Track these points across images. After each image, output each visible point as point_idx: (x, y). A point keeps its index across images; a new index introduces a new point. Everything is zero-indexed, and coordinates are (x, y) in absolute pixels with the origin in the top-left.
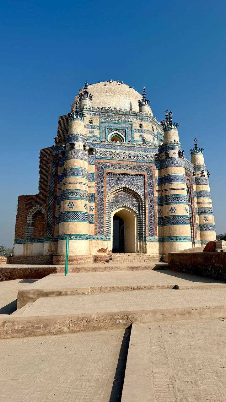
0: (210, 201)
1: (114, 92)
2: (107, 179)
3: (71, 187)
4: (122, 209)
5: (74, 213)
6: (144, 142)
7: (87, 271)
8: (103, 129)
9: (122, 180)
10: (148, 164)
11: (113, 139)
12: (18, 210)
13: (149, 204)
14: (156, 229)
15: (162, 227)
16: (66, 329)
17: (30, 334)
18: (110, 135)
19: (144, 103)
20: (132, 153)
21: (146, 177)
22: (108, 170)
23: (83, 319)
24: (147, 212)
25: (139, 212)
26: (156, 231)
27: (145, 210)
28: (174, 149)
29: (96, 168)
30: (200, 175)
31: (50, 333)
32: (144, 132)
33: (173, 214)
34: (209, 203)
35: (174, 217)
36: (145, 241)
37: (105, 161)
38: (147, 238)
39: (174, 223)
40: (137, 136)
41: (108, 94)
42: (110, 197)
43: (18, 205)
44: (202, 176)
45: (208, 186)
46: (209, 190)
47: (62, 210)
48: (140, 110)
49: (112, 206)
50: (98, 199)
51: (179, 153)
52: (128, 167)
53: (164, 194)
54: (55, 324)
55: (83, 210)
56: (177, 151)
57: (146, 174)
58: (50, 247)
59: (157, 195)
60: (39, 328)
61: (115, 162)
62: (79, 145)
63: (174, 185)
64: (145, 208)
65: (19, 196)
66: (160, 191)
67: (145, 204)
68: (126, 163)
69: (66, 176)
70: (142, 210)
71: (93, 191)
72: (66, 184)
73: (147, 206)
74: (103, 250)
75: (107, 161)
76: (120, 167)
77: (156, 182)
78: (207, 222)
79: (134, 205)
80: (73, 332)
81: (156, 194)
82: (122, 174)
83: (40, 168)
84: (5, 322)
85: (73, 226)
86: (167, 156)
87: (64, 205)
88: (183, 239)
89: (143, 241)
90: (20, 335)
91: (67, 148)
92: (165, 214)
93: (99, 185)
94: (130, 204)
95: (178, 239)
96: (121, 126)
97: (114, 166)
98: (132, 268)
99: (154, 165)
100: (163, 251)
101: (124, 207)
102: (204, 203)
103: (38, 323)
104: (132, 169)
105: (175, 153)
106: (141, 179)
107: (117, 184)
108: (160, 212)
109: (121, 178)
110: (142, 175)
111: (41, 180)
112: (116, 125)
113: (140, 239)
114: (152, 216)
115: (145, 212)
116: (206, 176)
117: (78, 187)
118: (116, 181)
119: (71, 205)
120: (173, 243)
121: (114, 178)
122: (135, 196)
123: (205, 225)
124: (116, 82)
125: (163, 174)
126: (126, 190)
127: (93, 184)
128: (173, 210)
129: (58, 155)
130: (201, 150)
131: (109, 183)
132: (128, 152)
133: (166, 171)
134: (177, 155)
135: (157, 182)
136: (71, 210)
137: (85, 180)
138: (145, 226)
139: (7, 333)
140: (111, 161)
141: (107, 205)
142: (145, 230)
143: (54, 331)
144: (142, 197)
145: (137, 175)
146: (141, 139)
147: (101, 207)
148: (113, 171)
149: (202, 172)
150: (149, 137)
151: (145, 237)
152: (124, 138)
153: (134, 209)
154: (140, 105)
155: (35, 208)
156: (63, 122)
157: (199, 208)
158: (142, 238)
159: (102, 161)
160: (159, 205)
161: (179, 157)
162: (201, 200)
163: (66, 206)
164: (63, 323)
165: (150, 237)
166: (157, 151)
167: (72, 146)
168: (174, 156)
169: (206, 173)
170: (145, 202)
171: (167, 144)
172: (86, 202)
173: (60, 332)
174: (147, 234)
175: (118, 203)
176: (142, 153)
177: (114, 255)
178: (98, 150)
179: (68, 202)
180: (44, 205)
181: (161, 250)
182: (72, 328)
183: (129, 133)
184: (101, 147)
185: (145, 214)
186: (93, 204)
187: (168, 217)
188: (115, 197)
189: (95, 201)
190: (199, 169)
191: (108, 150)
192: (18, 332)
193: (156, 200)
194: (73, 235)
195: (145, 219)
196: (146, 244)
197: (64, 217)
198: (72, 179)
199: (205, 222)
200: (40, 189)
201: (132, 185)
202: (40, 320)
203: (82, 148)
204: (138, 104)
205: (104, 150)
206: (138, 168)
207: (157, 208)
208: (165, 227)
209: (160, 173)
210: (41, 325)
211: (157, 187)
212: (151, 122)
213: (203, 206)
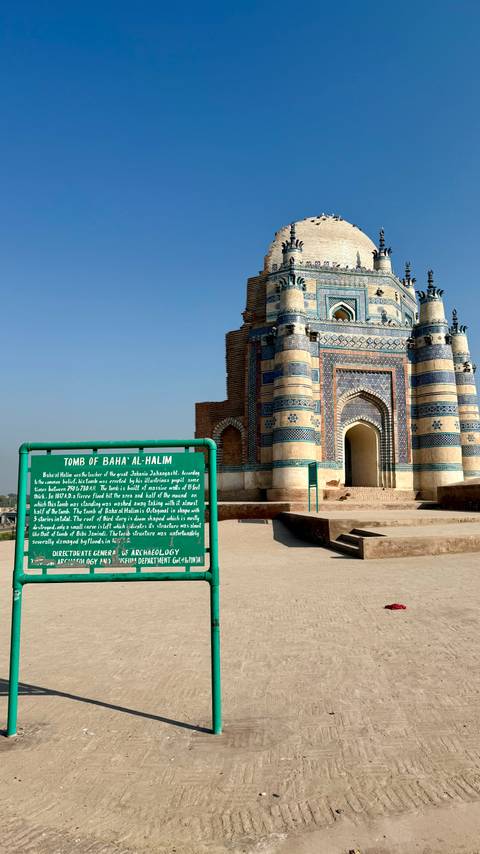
0: (477, 410)
1: (332, 236)
2: (337, 379)
3: (291, 391)
4: (358, 423)
5: (298, 429)
6: (384, 318)
7: (330, 510)
8: (322, 299)
9: (358, 381)
10: (397, 356)
11: (337, 316)
12: (197, 424)
13: (399, 416)
14: (409, 453)
15: (417, 451)
16: (444, 550)
17: (408, 555)
18: (333, 308)
19: (383, 255)
20: (373, 337)
21: (394, 375)
22: (338, 365)
23: (461, 540)
24: (396, 428)
25: (383, 429)
26: (409, 456)
27: (393, 425)
28: (438, 331)
29: (320, 362)
30: (462, 369)
31: (428, 554)
32: (385, 302)
33: (438, 431)
34: (475, 413)
35: (439, 436)
36: (394, 470)
37: (333, 351)
38: (397, 467)
39: (439, 445)
40: (373, 309)
41: (322, 239)
42: (340, 405)
43: (197, 417)
44: (465, 371)
45: (474, 387)
46: (475, 393)
47: (277, 425)
48: (377, 267)
49: (343, 420)
50: (325, 410)
51: (447, 338)
52: (366, 360)
53: (421, 401)
54: (433, 544)
55: (310, 425)
56: (443, 335)
57: (393, 370)
58: (255, 477)
59: (410, 403)
60: (417, 548)
61: (349, 352)
62: (299, 328)
63: (439, 387)
64: (393, 421)
65: (197, 404)
66: (415, 397)
67: (392, 416)
68: (364, 353)
69: (282, 375)
70: (388, 425)
71: (318, 397)
72: (282, 386)
73: (395, 420)
74: (334, 483)
75: (337, 351)
76: (355, 360)
77: (408, 383)
78: (472, 443)
79: (374, 417)
80: (454, 552)
81: (409, 401)
82: (358, 371)
83: (228, 361)
84: (381, 542)
85: (297, 448)
86: (429, 341)
87: (281, 417)
88: (453, 468)
89: (389, 470)
90: (398, 554)
91: (281, 333)
92: (424, 431)
93: (326, 389)
94: (369, 416)
95: (444, 467)
96: (349, 294)
97: (346, 359)
98: (390, 507)
99: (405, 356)
100: (420, 485)
101: (361, 420)
102: (468, 413)
103: (415, 543)
104: (373, 362)
105: (440, 338)
106: (387, 378)
107: (352, 387)
108: (415, 428)
109: (357, 376)
110: (388, 372)
111: (229, 380)
112: (341, 292)
113: (385, 468)
114: (403, 433)
115: (393, 428)
116: (472, 371)
117: (301, 391)
118: (350, 381)
119: (293, 418)
120: (437, 473)
121: (348, 376)
122: (377, 403)
123: (468, 447)
124: (331, 217)
125: (421, 370)
126: (364, 395)
127: (317, 387)
128: (437, 425)
129: (260, 342)
130: (464, 329)
131: (339, 385)
132: (367, 337)
133: (426, 366)
134: (443, 341)
135: (410, 383)
136: (294, 425)
137: (308, 381)
138: (393, 448)
139: (384, 552)
140: (342, 352)
141: (338, 417)
142: (394, 454)
143: (433, 551)
144: (388, 405)
145: (381, 372)
146: (379, 314)
147: (329, 421)
148: (346, 366)
149: (466, 364)
150: (391, 311)
151: (394, 464)
152: (354, 313)
153: (376, 424)
154: (377, 258)
155: (226, 422)
156: (256, 287)
157: (461, 422)
158: (389, 466)
159: (329, 351)
160: (413, 417)
161: (447, 343)
162: (464, 408)
163: (284, 419)
164: (441, 544)
165: (401, 464)
166: (410, 334)
167: (291, 329)
168: (439, 342)
169: (471, 367)
170: (393, 412)
171: (427, 323)
172: (312, 413)
173: (439, 552)
174: (397, 461)
175: (352, 415)
176: (387, 338)
177: (350, 489)
178: (322, 334)
179: (288, 413)
180: (241, 418)
181: (417, 483)
182: (451, 549)
183: (361, 305)
184: (327, 330)
185: (393, 432)
186: (318, 417)
187: (429, 435)
188: (348, 406)
189: (320, 412)
190: (461, 360)
191: (338, 335)
192: (395, 551)
193: (409, 409)
194: (298, 461)
195: (393, 439)
196: (394, 475)
197: (283, 435)
198: (293, 380)
199: (468, 443)
200: (229, 393)
201: (373, 387)
202: (417, 541)
203: (304, 333)
204: (373, 255)
205: (332, 334)
206: (382, 361)
207: (410, 421)
208: (424, 450)
209: (415, 369)
210: (418, 545)
211: (410, 390)
212: (393, 286)
213: (466, 417)
